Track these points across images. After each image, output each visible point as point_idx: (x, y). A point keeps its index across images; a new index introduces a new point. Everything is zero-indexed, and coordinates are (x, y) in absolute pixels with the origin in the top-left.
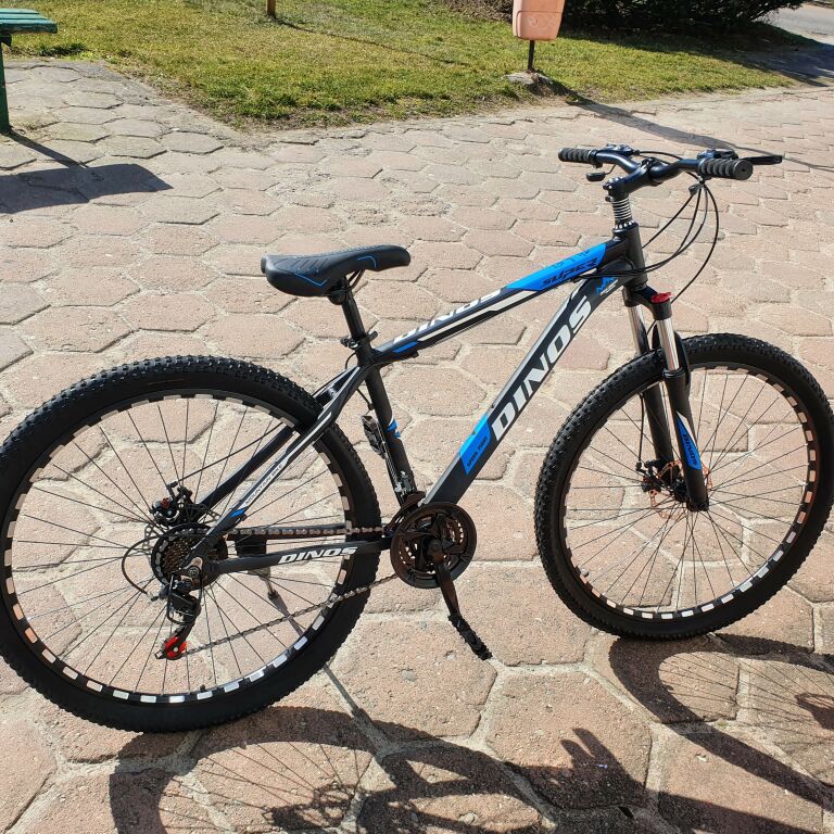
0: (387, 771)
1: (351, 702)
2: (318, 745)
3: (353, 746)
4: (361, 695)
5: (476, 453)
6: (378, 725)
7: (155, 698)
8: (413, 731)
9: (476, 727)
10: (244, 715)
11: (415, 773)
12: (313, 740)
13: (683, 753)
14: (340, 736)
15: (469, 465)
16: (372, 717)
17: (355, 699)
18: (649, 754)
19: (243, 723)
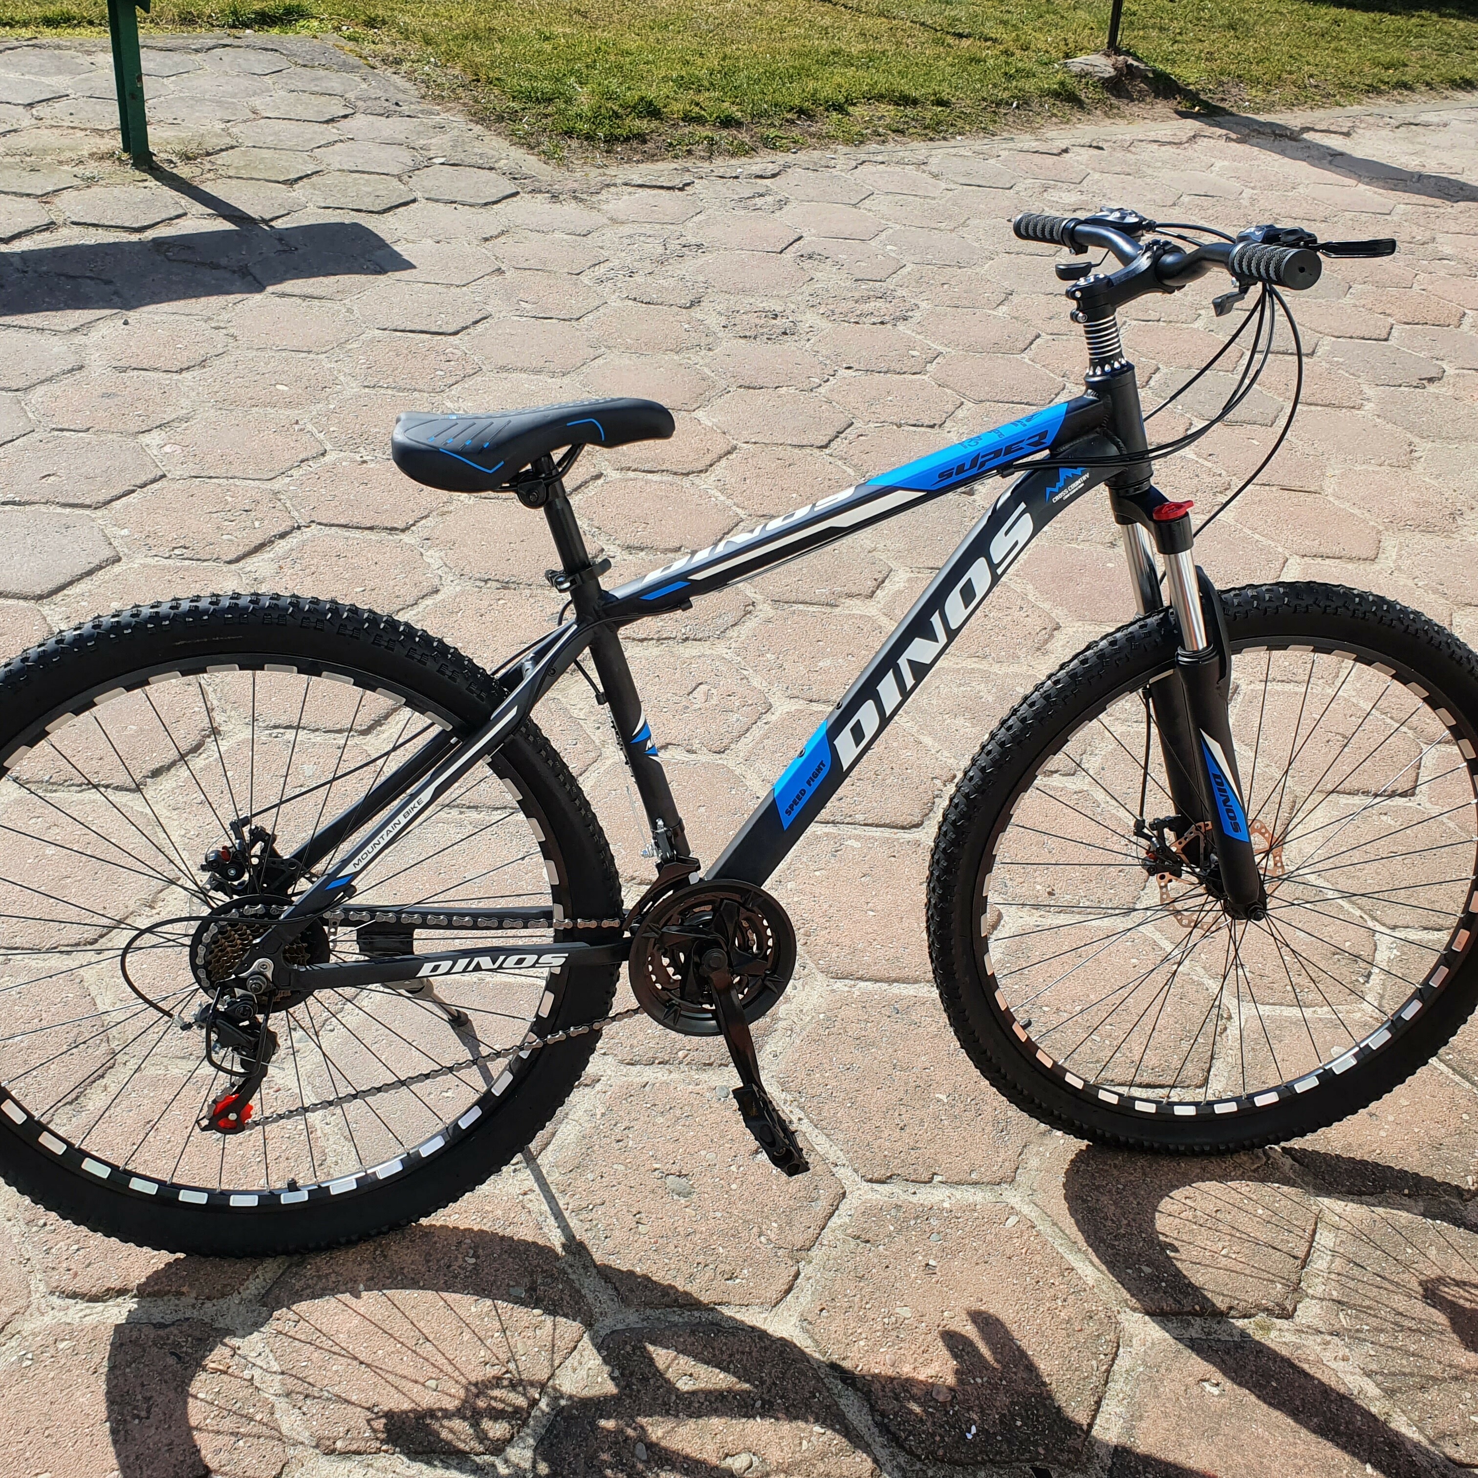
0: (606, 1361)
1: (565, 1228)
2: (489, 1302)
3: (553, 1310)
4: (584, 1215)
5: (803, 792)
6: (607, 1274)
7: (206, 1195)
8: (667, 1291)
9: (788, 1291)
10: (365, 1237)
11: (657, 1370)
12: (482, 1290)
13: (1175, 1374)
14: (532, 1289)
15: (788, 812)
16: (599, 1257)
17: (573, 1223)
18: (1108, 1371)
19: (366, 1249)
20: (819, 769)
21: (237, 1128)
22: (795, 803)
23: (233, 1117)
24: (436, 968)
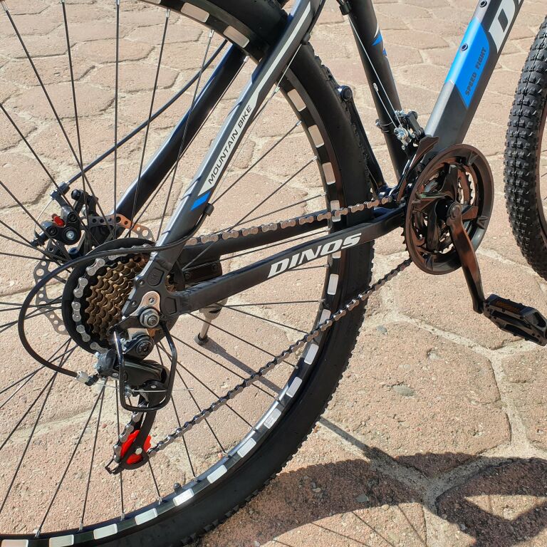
0: (451, 520)
1: (357, 443)
2: (350, 514)
3: (394, 502)
4: (363, 430)
5: (474, 75)
6: (405, 462)
7: (115, 525)
8: (448, 457)
9: (510, 428)
10: (242, 504)
11: (486, 513)
12: (341, 507)
14: (370, 493)
15: (467, 93)
16: (393, 453)
17: (359, 438)
19: (242, 513)
20: (482, 55)
21: (143, 460)
22: (471, 84)
23: (139, 451)
24: (280, 266)
